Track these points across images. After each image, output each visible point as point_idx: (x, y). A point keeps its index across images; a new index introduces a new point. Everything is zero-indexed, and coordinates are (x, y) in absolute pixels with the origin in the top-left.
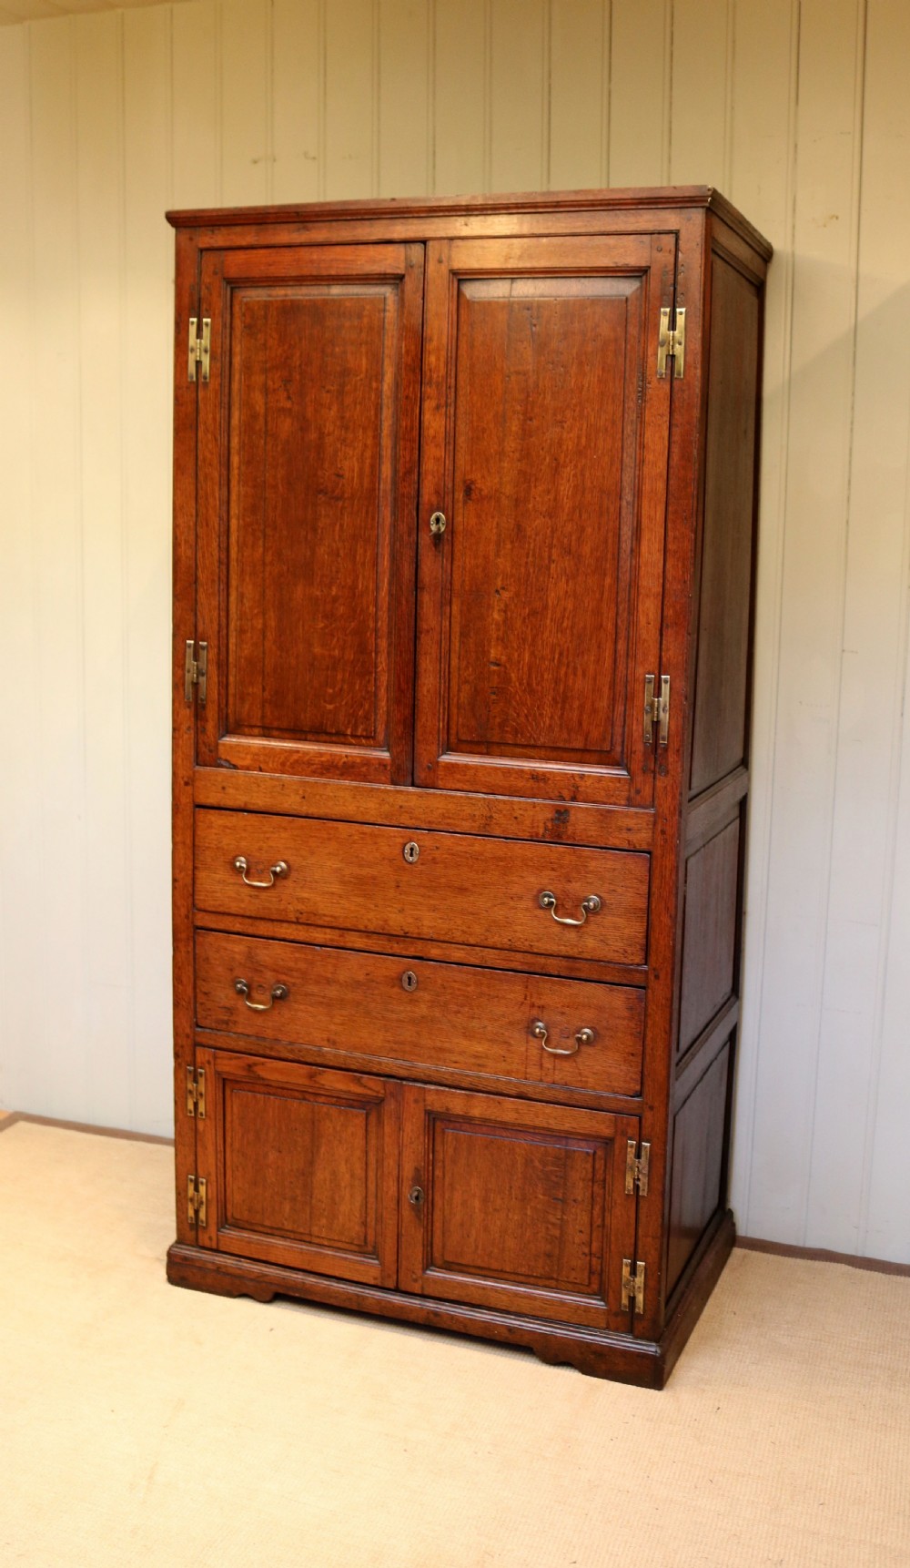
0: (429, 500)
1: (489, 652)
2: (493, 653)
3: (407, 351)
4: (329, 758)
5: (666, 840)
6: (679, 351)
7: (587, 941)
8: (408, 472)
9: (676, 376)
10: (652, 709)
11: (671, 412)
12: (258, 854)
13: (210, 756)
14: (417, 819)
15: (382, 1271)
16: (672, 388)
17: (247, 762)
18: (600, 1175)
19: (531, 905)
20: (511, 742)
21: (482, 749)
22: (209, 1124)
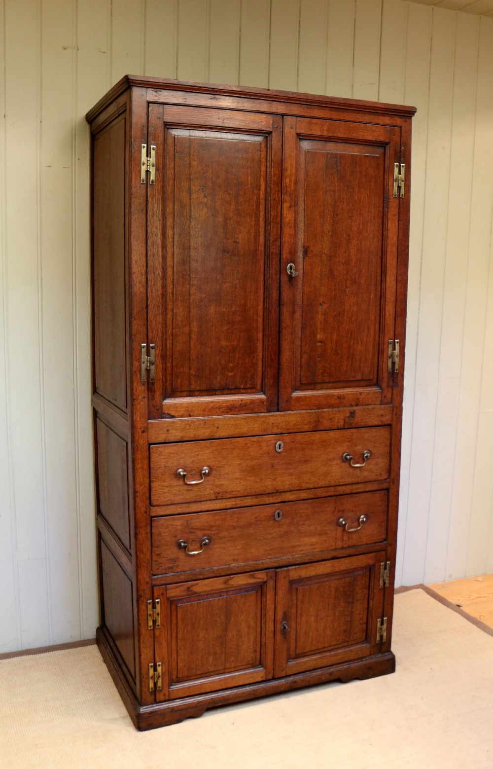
0: (286, 257)
1: (316, 336)
2: (319, 337)
3: (274, 174)
4: (232, 403)
5: (397, 418)
6: (402, 184)
7: (366, 474)
8: (275, 240)
9: (401, 196)
10: (392, 356)
11: (399, 214)
12: (191, 465)
13: (158, 412)
14: (281, 428)
15: (266, 672)
16: (399, 202)
17: (180, 414)
18: (367, 584)
19: (339, 462)
20: (327, 381)
21: (312, 387)
22: (164, 630)
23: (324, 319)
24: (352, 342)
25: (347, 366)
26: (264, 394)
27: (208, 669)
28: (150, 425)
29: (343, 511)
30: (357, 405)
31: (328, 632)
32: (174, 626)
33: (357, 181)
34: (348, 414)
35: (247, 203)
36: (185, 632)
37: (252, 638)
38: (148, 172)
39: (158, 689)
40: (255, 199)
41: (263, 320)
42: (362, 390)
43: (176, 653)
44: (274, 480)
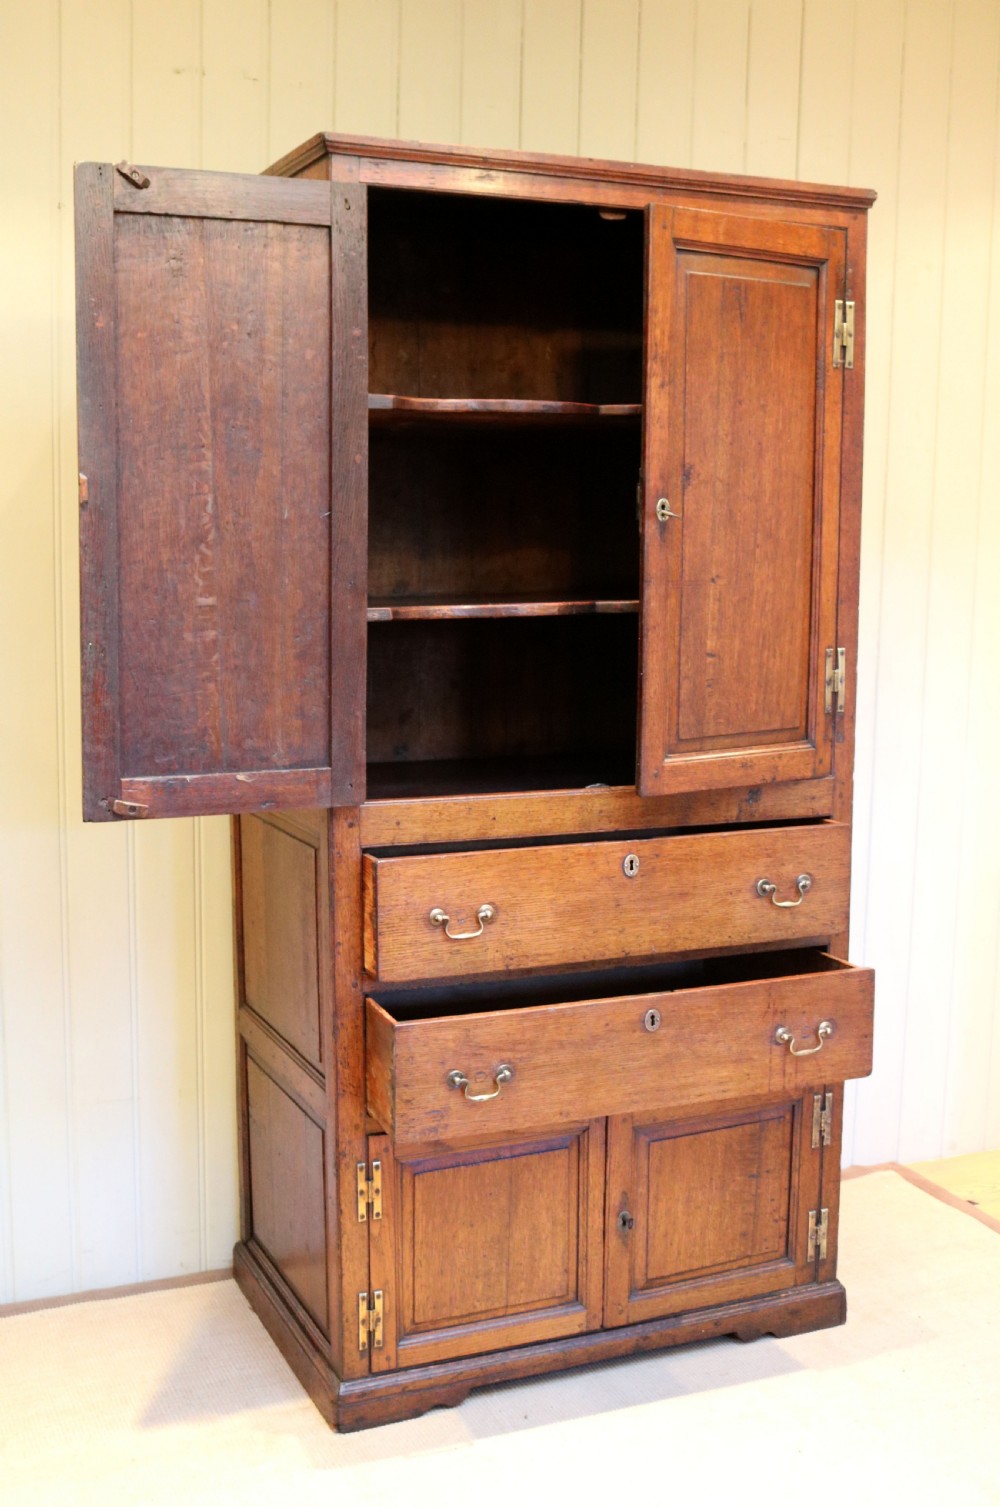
1: (705, 642)
2: (710, 644)
5: (843, 803)
6: (849, 342)
9: (847, 366)
10: (832, 681)
11: (844, 400)
12: (457, 901)
15: (588, 1314)
16: (844, 376)
18: (788, 1140)
20: (723, 733)
21: (696, 745)
22: (386, 1224)
23: (718, 610)
24: (765, 654)
27: (475, 1307)
28: (364, 813)
31: (711, 1236)
32: (408, 1217)
33: (774, 334)
34: (746, 796)
36: (430, 1229)
37: (561, 1245)
39: (376, 1345)
42: (778, 749)
43: (411, 1273)
44: (621, 932)
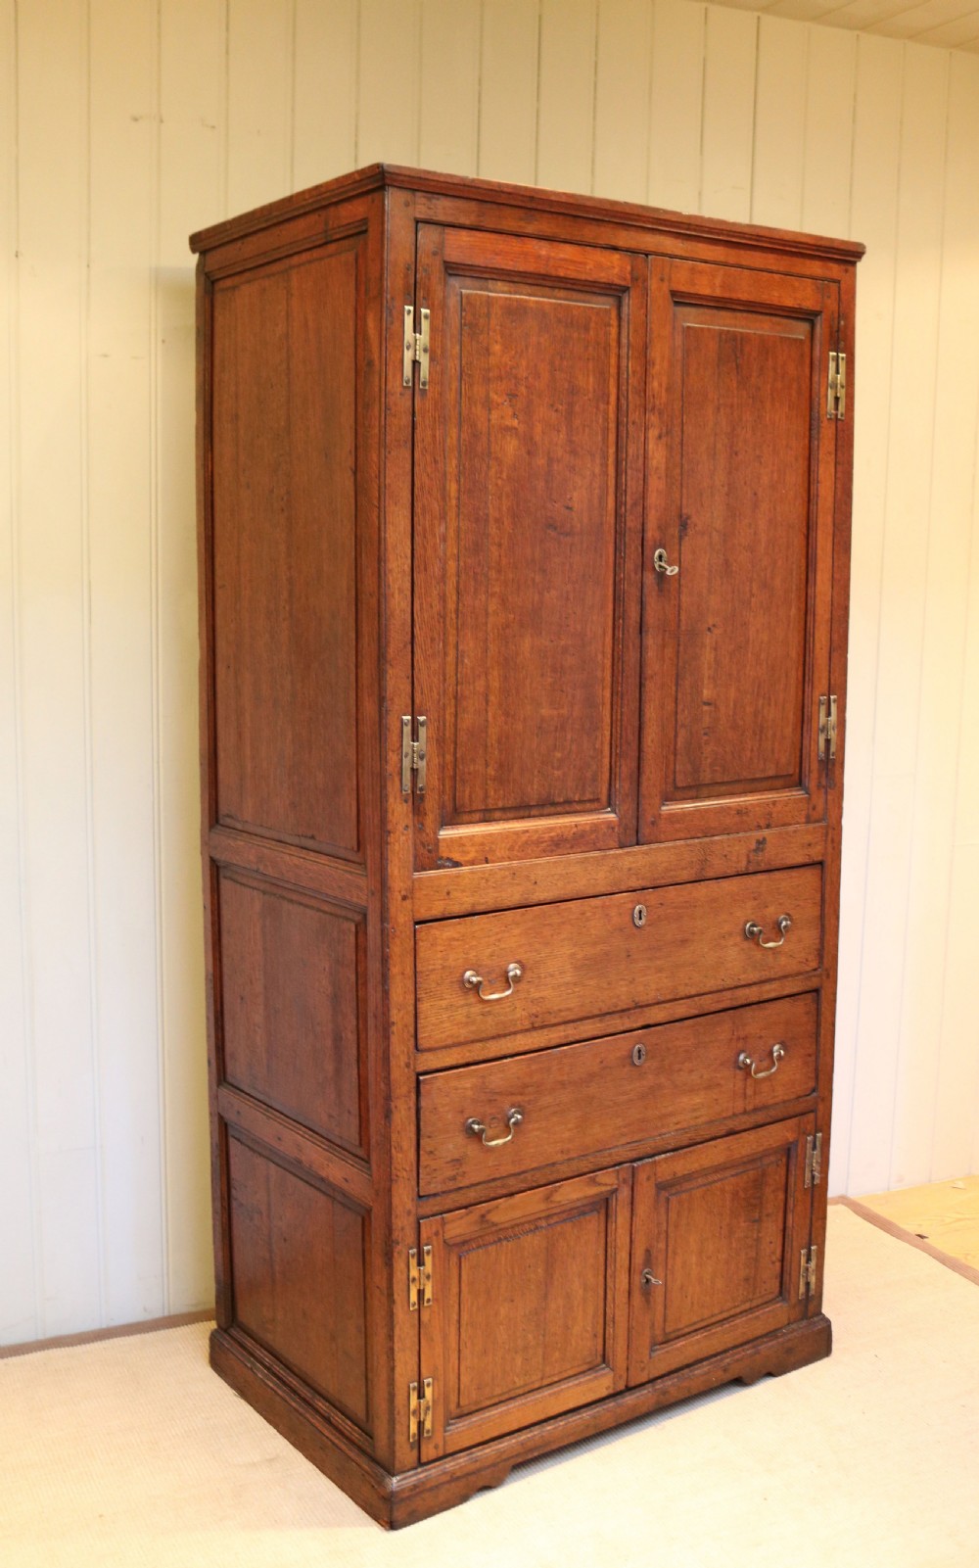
0: (653, 536)
1: (702, 691)
2: (706, 693)
3: (634, 372)
4: (559, 831)
5: (834, 848)
6: (842, 393)
7: (783, 960)
8: (635, 504)
9: (839, 417)
10: (824, 729)
11: (836, 450)
12: (489, 962)
13: (429, 857)
14: (643, 879)
15: (614, 1376)
16: (836, 427)
17: (471, 856)
18: (785, 1182)
19: (739, 939)
20: (719, 781)
21: (693, 793)
22: (436, 1310)
23: (715, 658)
24: (761, 702)
25: (752, 750)
26: (614, 811)
27: (515, 1382)
28: (417, 884)
29: (745, 1038)
30: (768, 826)
31: (720, 1284)
32: (454, 1300)
33: (769, 386)
34: (753, 846)
35: (587, 430)
36: (475, 1309)
37: (590, 1309)
38: (416, 363)
39: (425, 1435)
40: (601, 421)
41: (613, 665)
42: (775, 796)
43: (457, 1356)
44: (631, 982)
